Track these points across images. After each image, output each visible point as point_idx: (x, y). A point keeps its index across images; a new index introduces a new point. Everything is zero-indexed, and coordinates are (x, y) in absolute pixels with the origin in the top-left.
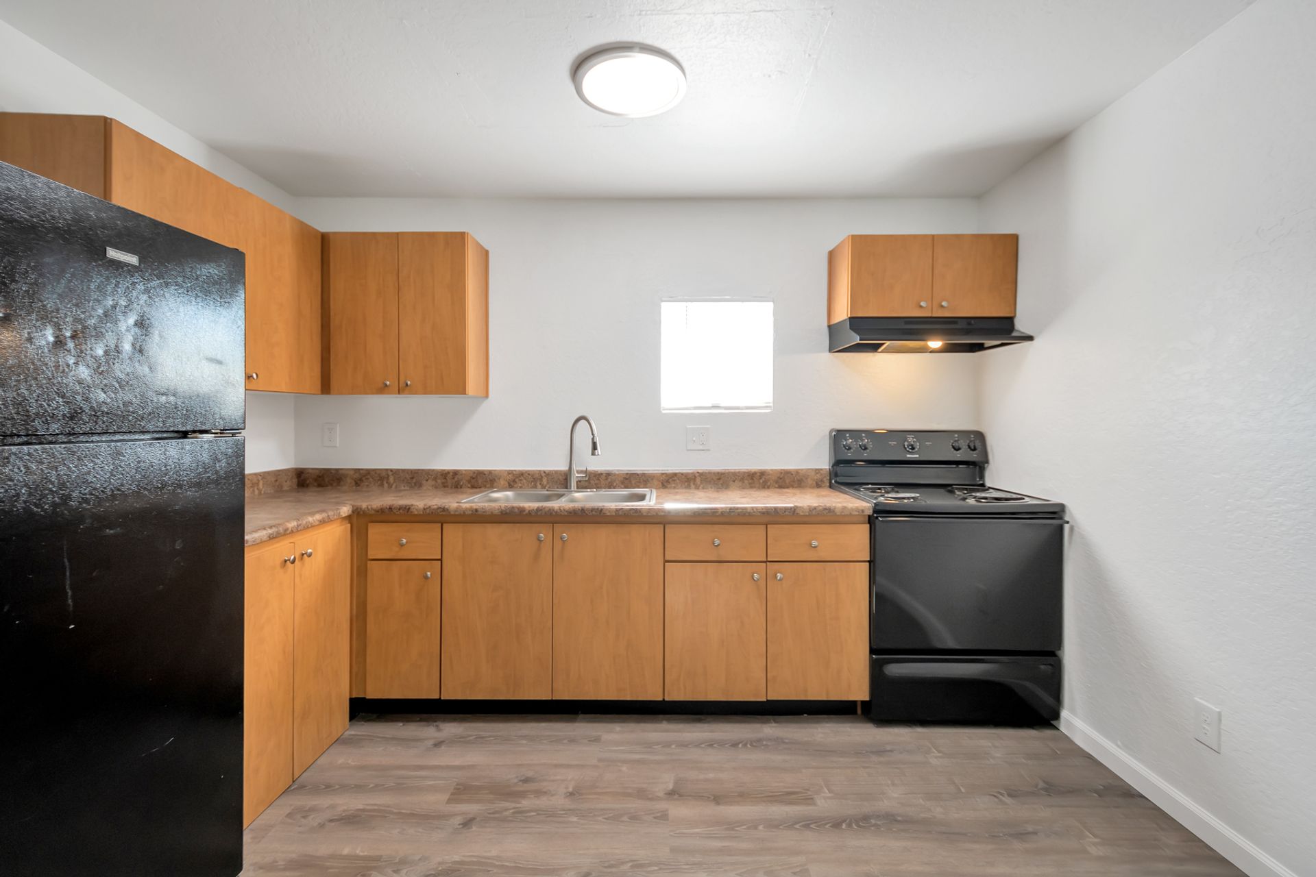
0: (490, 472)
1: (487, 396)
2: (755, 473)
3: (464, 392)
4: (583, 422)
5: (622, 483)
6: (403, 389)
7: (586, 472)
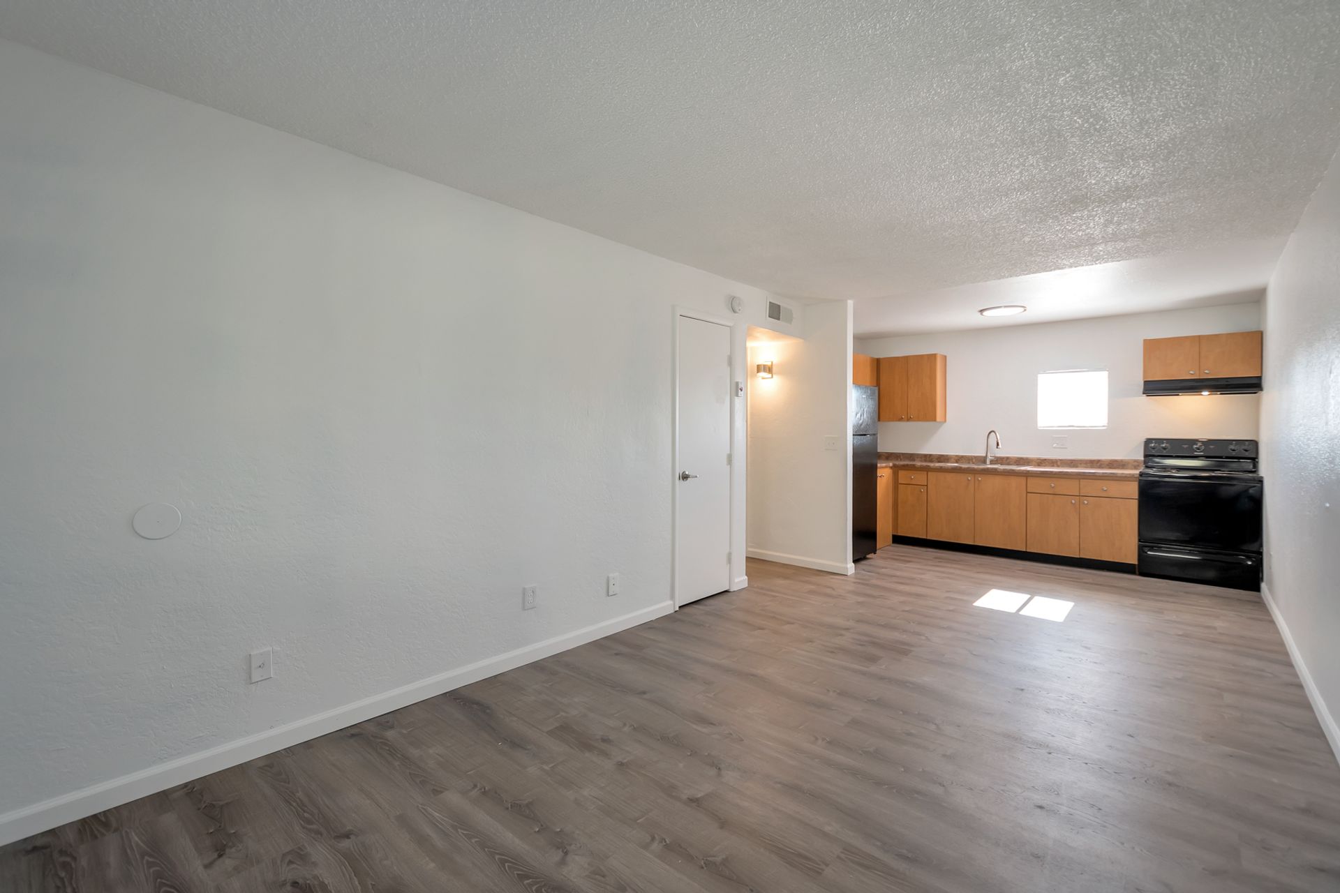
0: (947, 455)
1: (945, 421)
2: (1094, 461)
3: (935, 420)
4: (993, 433)
5: (1015, 463)
6: (909, 419)
7: (995, 457)
